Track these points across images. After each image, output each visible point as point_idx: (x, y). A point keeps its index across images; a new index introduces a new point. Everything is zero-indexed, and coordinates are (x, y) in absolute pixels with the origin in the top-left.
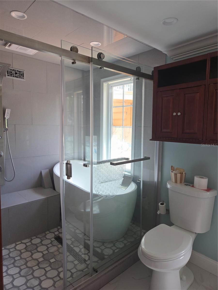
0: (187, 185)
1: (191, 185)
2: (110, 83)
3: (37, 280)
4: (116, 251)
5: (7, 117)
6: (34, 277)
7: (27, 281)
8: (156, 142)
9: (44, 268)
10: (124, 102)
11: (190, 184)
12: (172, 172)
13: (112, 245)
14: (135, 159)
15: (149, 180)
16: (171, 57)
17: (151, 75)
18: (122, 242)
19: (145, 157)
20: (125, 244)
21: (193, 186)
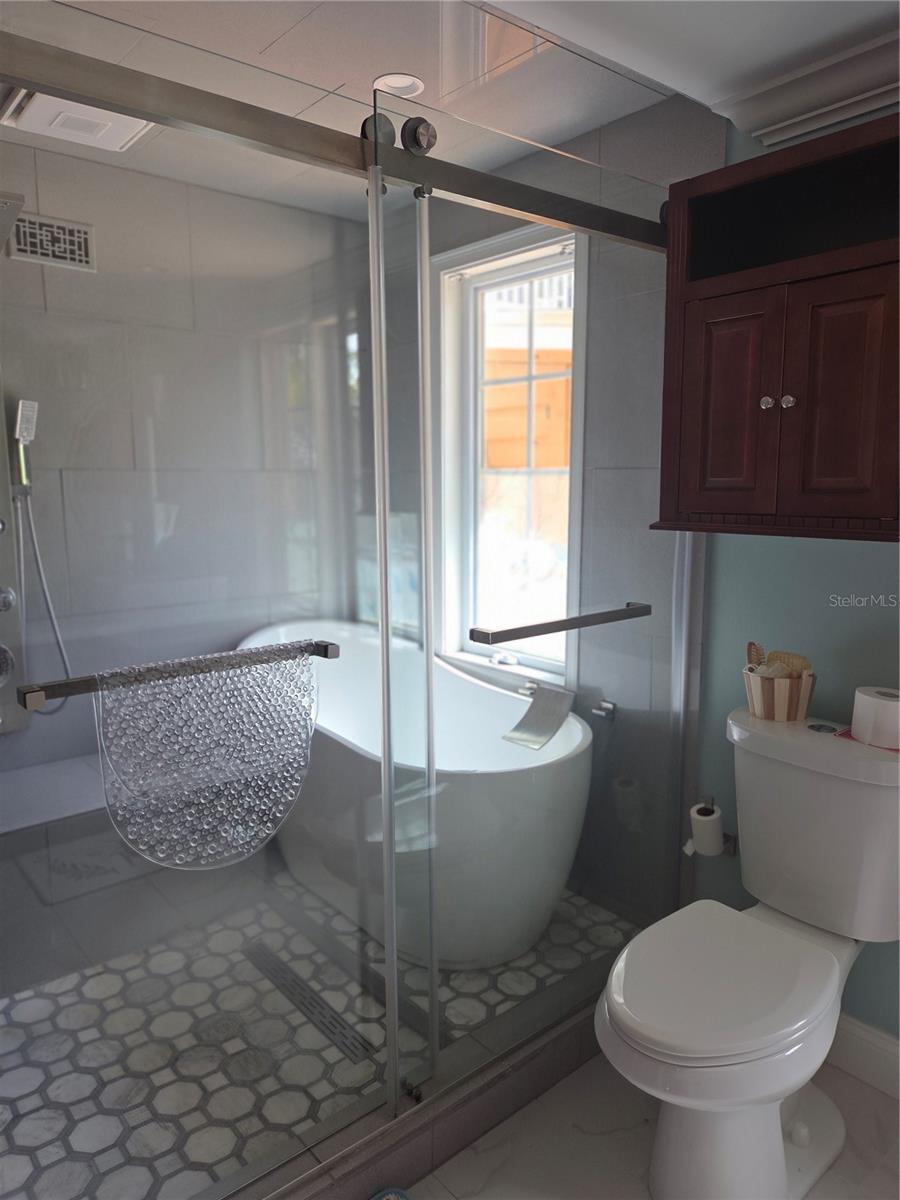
0: (818, 728)
1: (840, 728)
2: (471, 271)
3: (166, 1128)
4: (500, 1010)
5: (24, 434)
6: (156, 1117)
7: (129, 1131)
8: (678, 536)
9: (197, 1080)
10: (534, 360)
11: (833, 725)
12: (751, 670)
13: (484, 982)
14: (583, 614)
15: (647, 708)
16: (753, 135)
17: (658, 221)
18: (526, 969)
19: (628, 604)
20: (541, 981)
21: (848, 734)
